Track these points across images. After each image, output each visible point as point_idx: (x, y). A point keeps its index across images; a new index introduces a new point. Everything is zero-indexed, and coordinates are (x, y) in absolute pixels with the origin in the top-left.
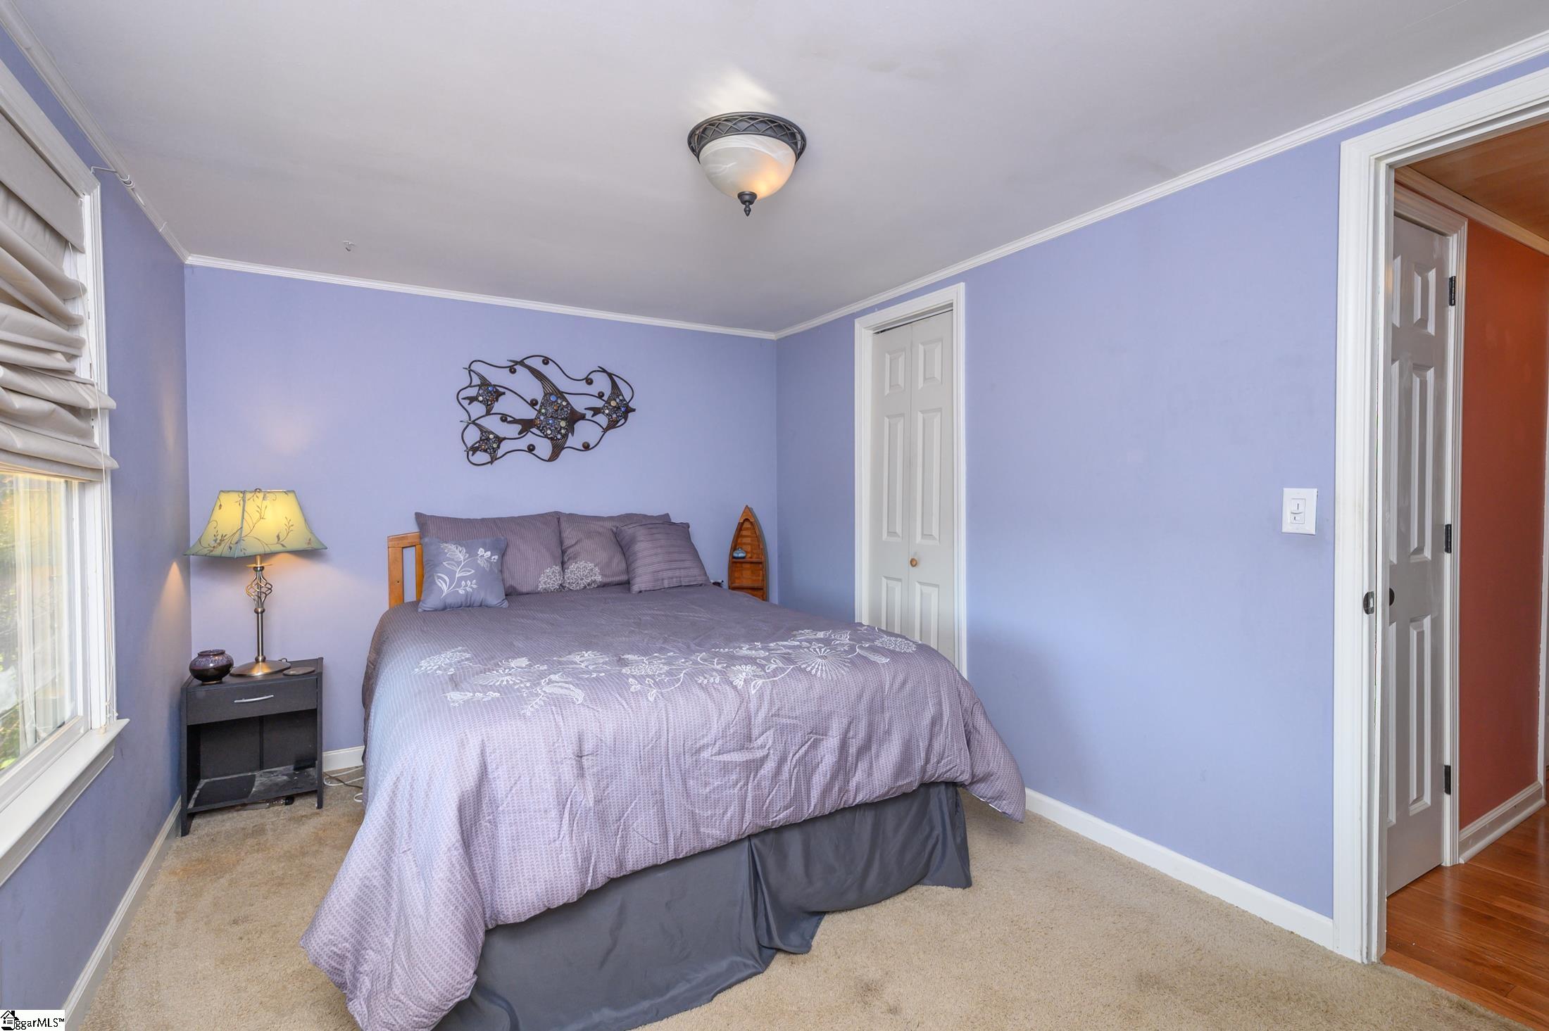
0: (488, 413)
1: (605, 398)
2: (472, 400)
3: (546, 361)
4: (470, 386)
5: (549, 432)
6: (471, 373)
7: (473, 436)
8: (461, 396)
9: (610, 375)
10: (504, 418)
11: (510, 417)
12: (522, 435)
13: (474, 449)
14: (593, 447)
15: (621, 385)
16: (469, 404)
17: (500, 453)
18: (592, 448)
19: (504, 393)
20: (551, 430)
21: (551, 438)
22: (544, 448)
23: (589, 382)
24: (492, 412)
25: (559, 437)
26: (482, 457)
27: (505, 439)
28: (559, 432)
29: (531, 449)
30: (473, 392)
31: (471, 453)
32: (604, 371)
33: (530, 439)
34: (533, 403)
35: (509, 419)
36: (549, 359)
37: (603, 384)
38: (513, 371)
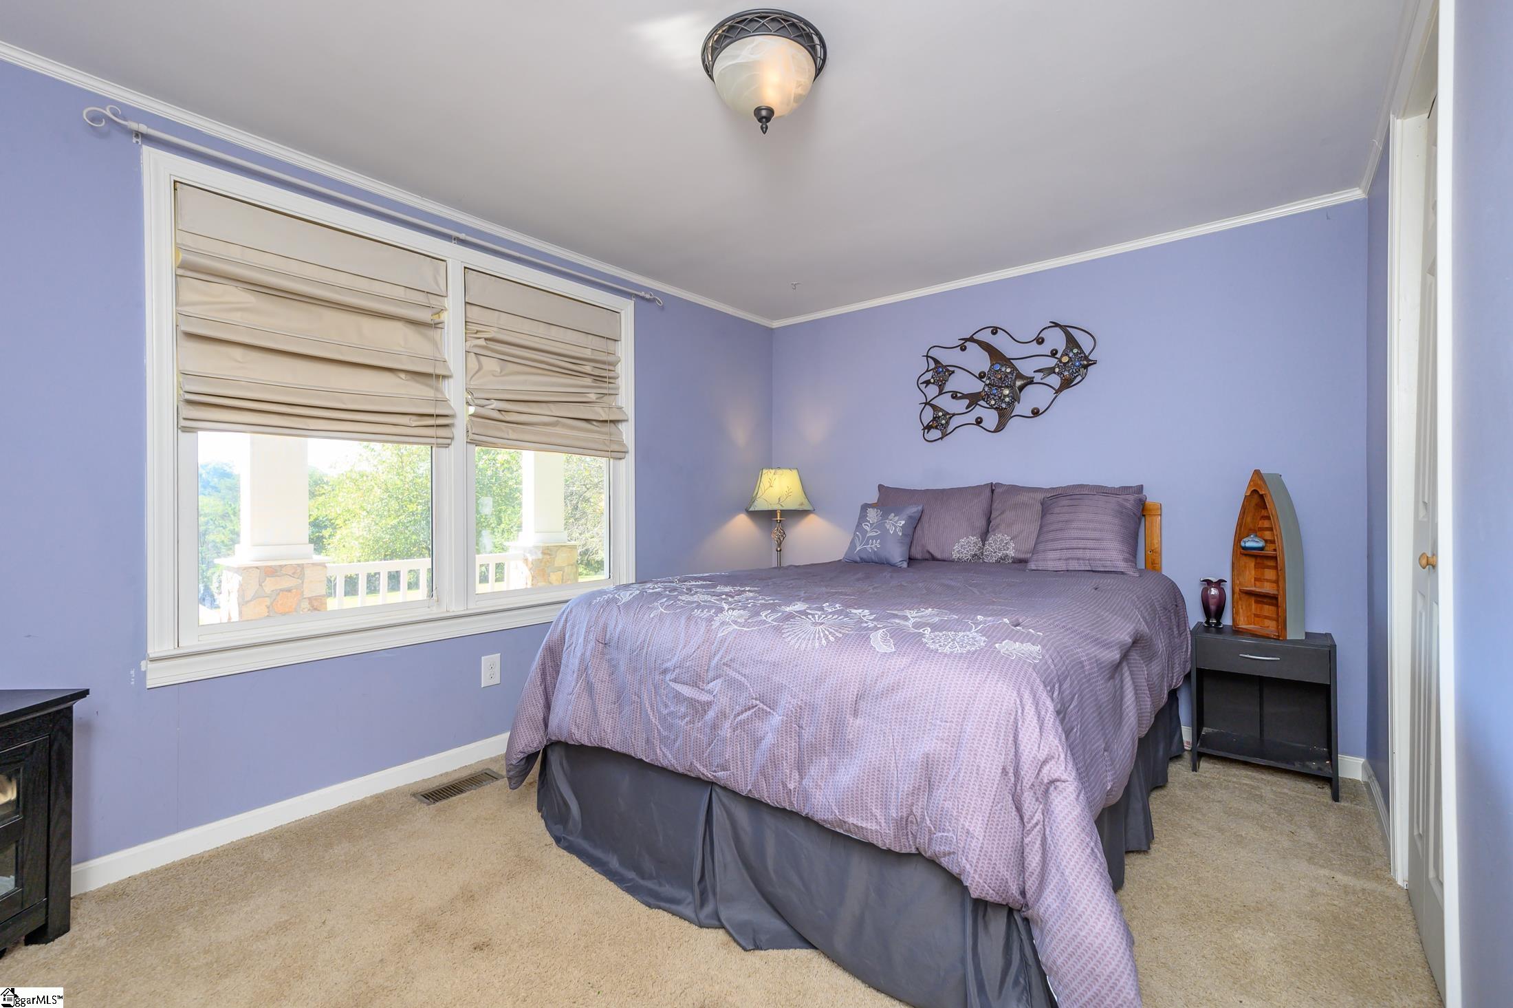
0: (941, 393)
1: (1058, 355)
2: (927, 383)
3: (995, 331)
4: (927, 371)
5: (993, 402)
6: (929, 359)
7: (928, 415)
8: (920, 382)
9: (1064, 328)
10: (955, 396)
11: (960, 393)
12: (971, 409)
13: (928, 428)
14: (1044, 412)
15: (1079, 336)
16: (926, 387)
17: (950, 429)
18: (1042, 413)
19: (953, 372)
20: (994, 400)
21: (996, 408)
22: (991, 418)
23: (1040, 341)
24: (944, 391)
25: (1004, 406)
26: (935, 434)
27: (954, 415)
28: (1003, 401)
29: (979, 421)
30: (928, 376)
31: (926, 431)
32: (1056, 325)
33: (978, 411)
34: (981, 376)
35: (959, 395)
36: (997, 328)
37: (1056, 340)
38: (963, 348)
